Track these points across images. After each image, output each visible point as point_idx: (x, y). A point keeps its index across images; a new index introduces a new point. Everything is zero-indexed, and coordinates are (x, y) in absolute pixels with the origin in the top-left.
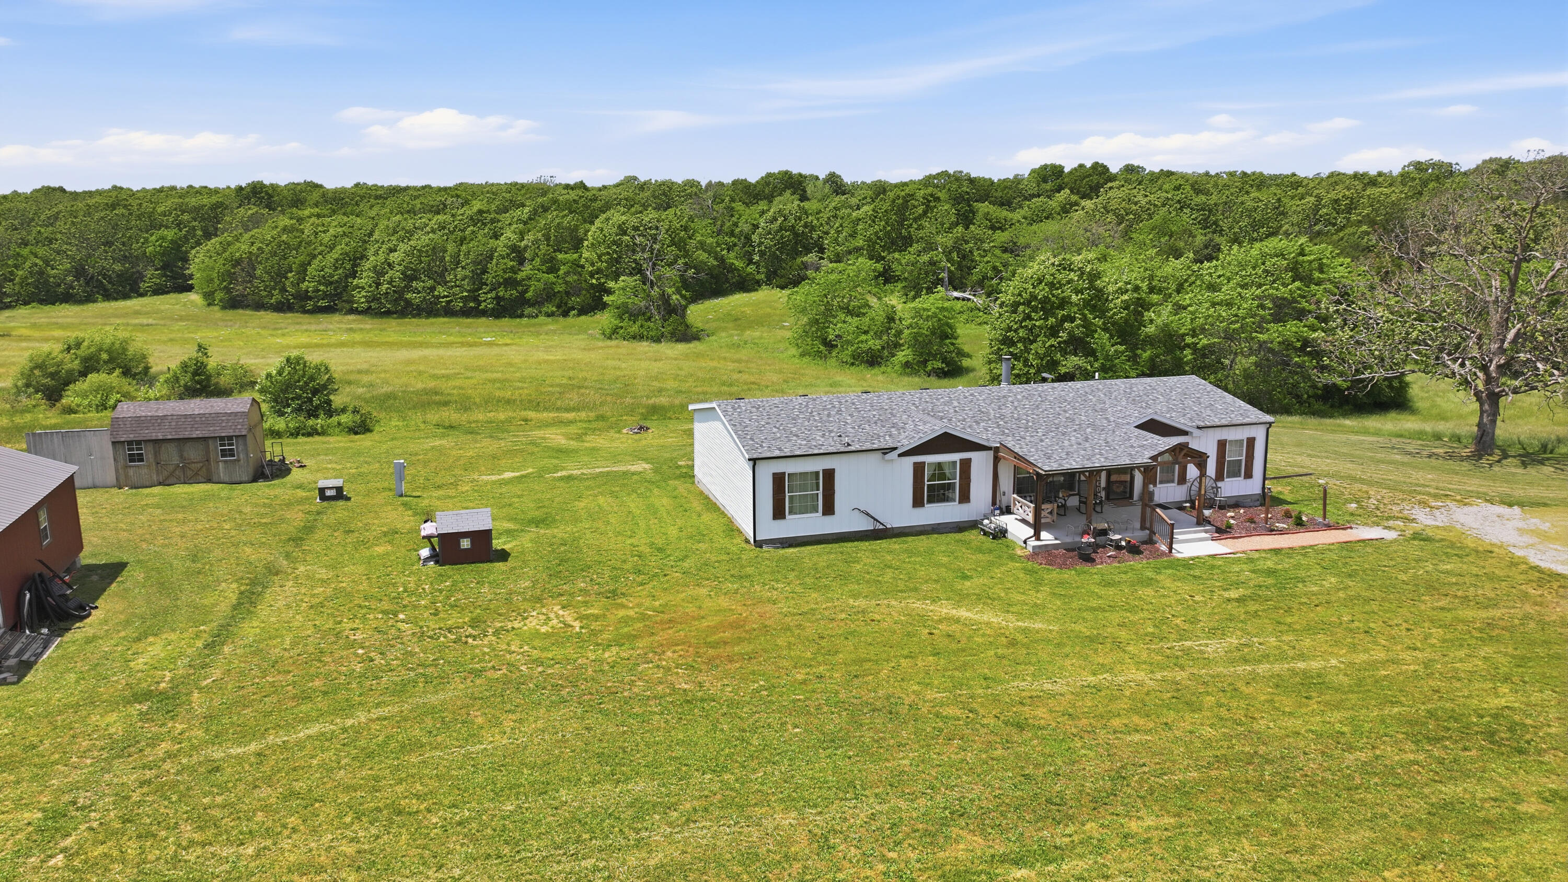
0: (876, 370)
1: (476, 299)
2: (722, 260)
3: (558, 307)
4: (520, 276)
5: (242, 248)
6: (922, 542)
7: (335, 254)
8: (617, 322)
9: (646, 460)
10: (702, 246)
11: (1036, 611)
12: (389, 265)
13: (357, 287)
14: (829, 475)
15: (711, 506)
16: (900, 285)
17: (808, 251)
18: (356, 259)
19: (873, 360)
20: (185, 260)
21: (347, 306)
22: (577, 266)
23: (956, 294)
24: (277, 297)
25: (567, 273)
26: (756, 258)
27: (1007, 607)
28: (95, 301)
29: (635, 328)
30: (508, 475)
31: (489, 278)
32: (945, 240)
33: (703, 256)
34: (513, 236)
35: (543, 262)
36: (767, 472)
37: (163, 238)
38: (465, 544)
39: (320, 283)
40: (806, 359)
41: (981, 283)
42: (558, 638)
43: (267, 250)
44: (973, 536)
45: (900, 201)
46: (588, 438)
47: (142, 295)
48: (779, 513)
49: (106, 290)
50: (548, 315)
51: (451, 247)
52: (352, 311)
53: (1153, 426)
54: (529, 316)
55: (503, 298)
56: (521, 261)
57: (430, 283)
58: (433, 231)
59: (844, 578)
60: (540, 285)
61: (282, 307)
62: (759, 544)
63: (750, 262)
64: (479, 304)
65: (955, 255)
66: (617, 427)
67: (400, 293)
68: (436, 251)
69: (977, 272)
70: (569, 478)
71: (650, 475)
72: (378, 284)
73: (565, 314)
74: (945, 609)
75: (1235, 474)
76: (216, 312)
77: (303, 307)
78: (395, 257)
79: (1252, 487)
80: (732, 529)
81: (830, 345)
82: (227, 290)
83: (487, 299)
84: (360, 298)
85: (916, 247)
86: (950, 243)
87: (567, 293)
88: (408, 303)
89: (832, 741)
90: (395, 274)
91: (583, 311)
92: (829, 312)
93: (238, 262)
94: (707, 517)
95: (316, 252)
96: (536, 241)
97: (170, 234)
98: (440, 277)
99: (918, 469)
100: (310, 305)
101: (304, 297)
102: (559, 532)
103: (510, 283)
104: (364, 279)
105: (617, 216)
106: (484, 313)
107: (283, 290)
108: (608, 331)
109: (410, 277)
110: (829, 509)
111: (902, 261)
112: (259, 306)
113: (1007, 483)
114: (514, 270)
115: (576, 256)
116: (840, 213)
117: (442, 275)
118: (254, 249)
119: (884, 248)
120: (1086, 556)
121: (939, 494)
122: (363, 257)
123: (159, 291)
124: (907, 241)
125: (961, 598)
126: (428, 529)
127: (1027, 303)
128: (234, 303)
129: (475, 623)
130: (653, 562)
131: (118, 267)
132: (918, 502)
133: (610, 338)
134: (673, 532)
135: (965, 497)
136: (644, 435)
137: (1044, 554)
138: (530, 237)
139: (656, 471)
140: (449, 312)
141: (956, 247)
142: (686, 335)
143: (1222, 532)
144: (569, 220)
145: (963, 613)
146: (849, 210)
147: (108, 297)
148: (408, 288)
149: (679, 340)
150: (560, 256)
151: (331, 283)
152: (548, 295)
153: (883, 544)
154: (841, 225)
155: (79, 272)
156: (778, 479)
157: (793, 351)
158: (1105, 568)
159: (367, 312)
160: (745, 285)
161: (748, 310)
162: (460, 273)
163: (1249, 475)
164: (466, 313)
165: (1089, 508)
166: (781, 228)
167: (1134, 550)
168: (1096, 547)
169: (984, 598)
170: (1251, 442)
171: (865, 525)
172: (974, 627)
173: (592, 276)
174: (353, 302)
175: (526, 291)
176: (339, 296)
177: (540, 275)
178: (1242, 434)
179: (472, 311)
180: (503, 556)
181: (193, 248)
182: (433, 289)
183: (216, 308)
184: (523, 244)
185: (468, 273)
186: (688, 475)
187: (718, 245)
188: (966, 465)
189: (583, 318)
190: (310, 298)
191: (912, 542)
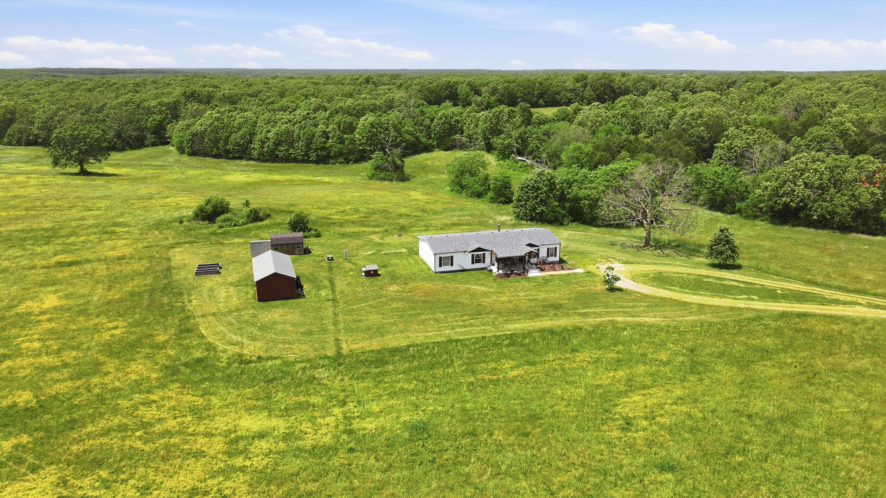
0: (480, 200)
1: (308, 155)
2: (417, 138)
3: (345, 160)
4: (327, 145)
5: (197, 128)
6: (474, 272)
7: (241, 133)
8: (374, 172)
9: (405, 248)
10: (407, 131)
11: (492, 287)
12: (267, 138)
13: (253, 148)
14: (452, 257)
15: (424, 263)
16: (496, 152)
17: (456, 133)
18: (252, 135)
19: (479, 195)
20: (165, 130)
21: (248, 157)
22: (353, 140)
23: (520, 158)
24: (215, 151)
25: (348, 144)
26: (433, 136)
27: (487, 286)
28: (126, 150)
29: (382, 175)
30: (369, 253)
31: (313, 146)
32: (515, 134)
33: (408, 137)
34: (323, 127)
35: (338, 139)
36: (438, 257)
37: (154, 120)
38: (372, 272)
39: (235, 146)
40: (453, 193)
41: (531, 153)
42: (398, 291)
43: (209, 129)
44: (485, 271)
45: (497, 113)
46: (385, 239)
47: (146, 146)
48: (440, 266)
49: (131, 145)
50: (340, 163)
51: (297, 132)
52: (250, 159)
53: (530, 245)
54: (332, 164)
55: (320, 155)
56: (328, 138)
57: (287, 147)
58: (286, 123)
59: (454, 280)
60: (337, 150)
61: (217, 156)
62: (436, 273)
63: (430, 138)
64: (309, 158)
65: (520, 140)
66: (392, 234)
67: (273, 151)
68: (288, 132)
69: (529, 149)
70: (386, 254)
71: (407, 253)
72: (263, 148)
73: (348, 163)
74: (474, 287)
75: (552, 256)
76: (186, 158)
77: (228, 156)
78: (270, 135)
79: (557, 259)
80: (429, 269)
81: (462, 187)
82: (191, 147)
83: (313, 156)
84: (255, 153)
85: (502, 136)
86: (517, 135)
87: (349, 153)
88: (277, 156)
89: (448, 307)
90: (270, 143)
91: (356, 161)
92: (462, 173)
93: (195, 135)
94: (423, 266)
95: (232, 131)
96: (334, 129)
97: (158, 117)
98: (291, 146)
99: (473, 255)
100: (231, 156)
101: (228, 152)
102: (390, 269)
103: (323, 148)
104: (256, 145)
105: (370, 118)
106: (311, 162)
107: (218, 148)
108: (370, 175)
109: (277, 144)
110: (452, 265)
111: (497, 141)
112: (206, 155)
113: (494, 259)
114: (325, 143)
115: (352, 136)
116: (471, 115)
117: (292, 144)
118: (202, 129)
119: (490, 134)
120: (508, 276)
121: (478, 261)
122: (254, 134)
123: (154, 145)
124: (500, 132)
125: (477, 285)
126: (364, 269)
127: (527, 187)
128: (193, 154)
129: (380, 288)
130: (413, 276)
131: (135, 134)
132: (473, 263)
133: (371, 179)
134: (416, 270)
135: (484, 262)
136: (401, 237)
137: (499, 276)
138: (331, 126)
139: (408, 252)
140: (295, 160)
141: (520, 137)
142: (404, 178)
143: (542, 270)
144: (349, 119)
145: (477, 288)
146: (475, 113)
147: (132, 148)
148: (277, 149)
149: (400, 180)
150: (345, 136)
151: (240, 146)
152: (340, 154)
153: (464, 273)
154: (471, 121)
155: (119, 136)
156: (440, 258)
157: (448, 188)
158: (512, 278)
159: (258, 160)
160: (428, 149)
161: (429, 162)
162: (301, 143)
163: (555, 256)
164: (303, 161)
165: (512, 265)
166: (444, 123)
167: (519, 275)
168: (510, 274)
169: (482, 285)
170: (556, 248)
171: (460, 268)
172: (478, 290)
173: (360, 146)
174: (251, 155)
175: (330, 152)
176: (244, 151)
177: (336, 145)
178: (554, 246)
179: (305, 160)
180: (379, 275)
181: (168, 124)
182: (288, 150)
183: (185, 155)
184: (328, 130)
185: (304, 143)
186: (417, 253)
187: (415, 130)
188: (484, 254)
189: (356, 165)
190: (231, 153)
191: (471, 272)
